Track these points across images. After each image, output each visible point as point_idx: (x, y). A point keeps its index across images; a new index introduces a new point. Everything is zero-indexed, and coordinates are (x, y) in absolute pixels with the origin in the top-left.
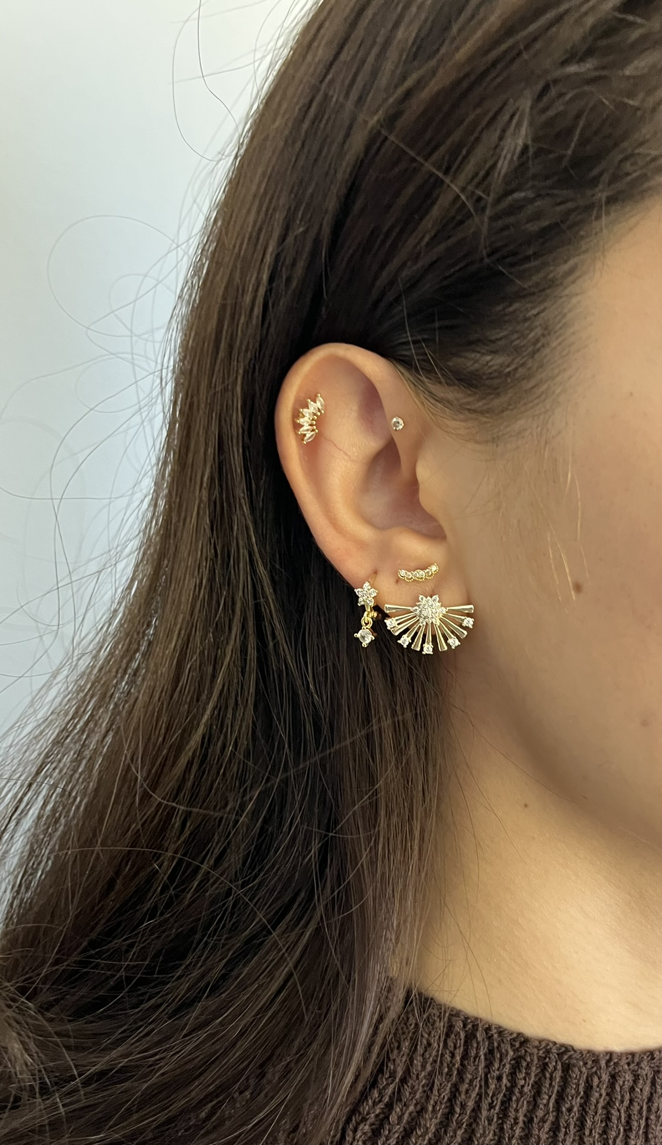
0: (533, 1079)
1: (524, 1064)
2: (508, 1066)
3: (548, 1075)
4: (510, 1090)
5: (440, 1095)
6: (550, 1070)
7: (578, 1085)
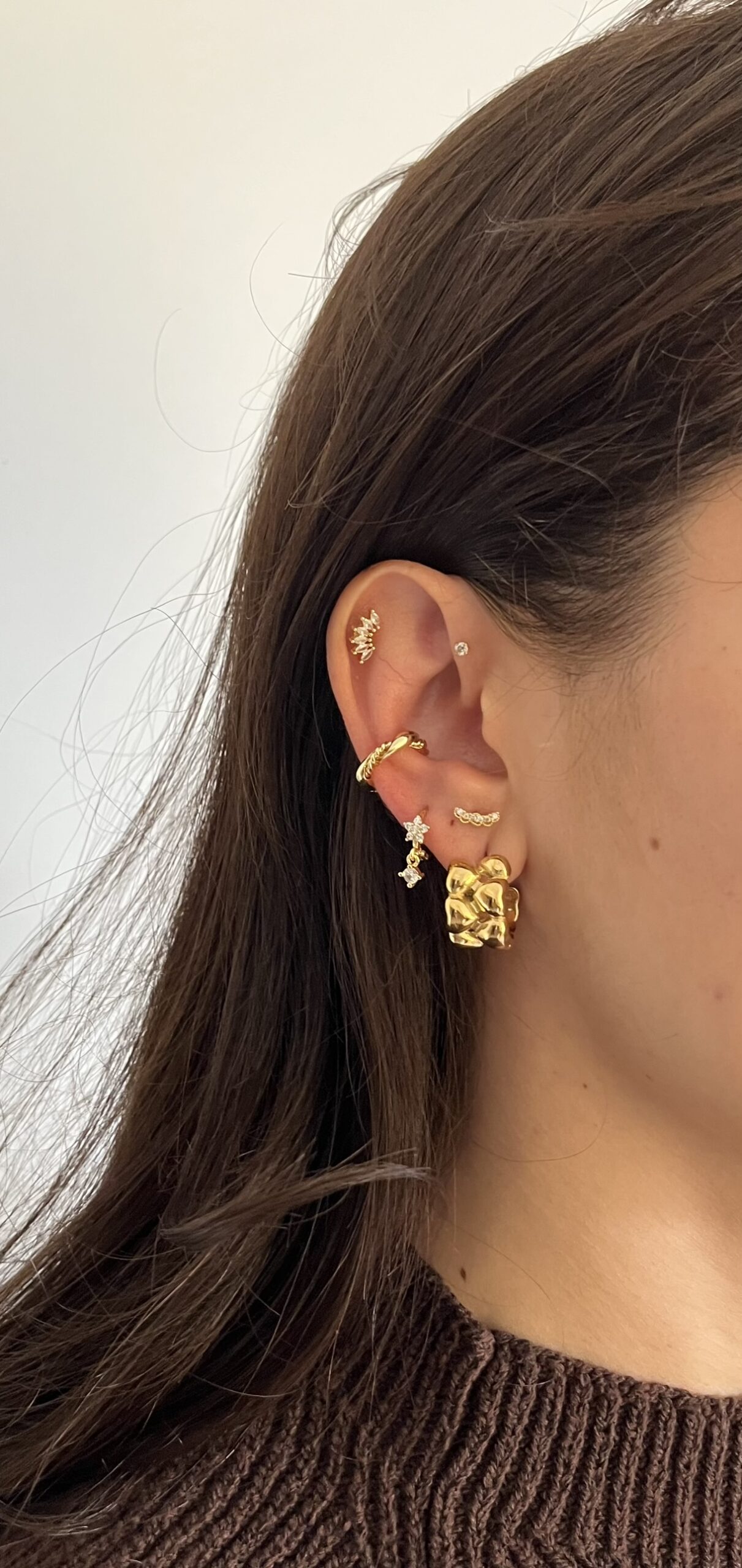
0: (645, 1430)
1: (635, 1412)
2: (616, 1416)
3: (661, 1425)
4: (619, 1446)
5: (540, 1452)
6: (664, 1419)
7: (696, 1436)
